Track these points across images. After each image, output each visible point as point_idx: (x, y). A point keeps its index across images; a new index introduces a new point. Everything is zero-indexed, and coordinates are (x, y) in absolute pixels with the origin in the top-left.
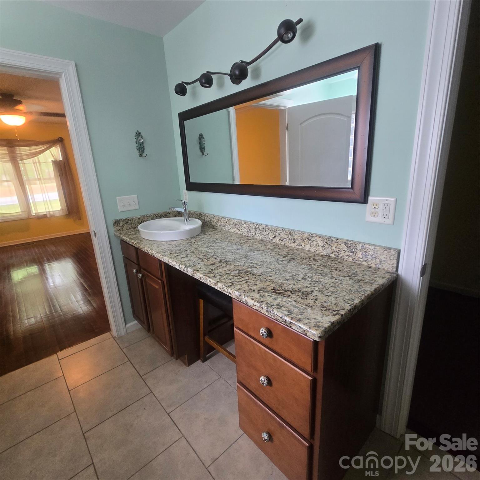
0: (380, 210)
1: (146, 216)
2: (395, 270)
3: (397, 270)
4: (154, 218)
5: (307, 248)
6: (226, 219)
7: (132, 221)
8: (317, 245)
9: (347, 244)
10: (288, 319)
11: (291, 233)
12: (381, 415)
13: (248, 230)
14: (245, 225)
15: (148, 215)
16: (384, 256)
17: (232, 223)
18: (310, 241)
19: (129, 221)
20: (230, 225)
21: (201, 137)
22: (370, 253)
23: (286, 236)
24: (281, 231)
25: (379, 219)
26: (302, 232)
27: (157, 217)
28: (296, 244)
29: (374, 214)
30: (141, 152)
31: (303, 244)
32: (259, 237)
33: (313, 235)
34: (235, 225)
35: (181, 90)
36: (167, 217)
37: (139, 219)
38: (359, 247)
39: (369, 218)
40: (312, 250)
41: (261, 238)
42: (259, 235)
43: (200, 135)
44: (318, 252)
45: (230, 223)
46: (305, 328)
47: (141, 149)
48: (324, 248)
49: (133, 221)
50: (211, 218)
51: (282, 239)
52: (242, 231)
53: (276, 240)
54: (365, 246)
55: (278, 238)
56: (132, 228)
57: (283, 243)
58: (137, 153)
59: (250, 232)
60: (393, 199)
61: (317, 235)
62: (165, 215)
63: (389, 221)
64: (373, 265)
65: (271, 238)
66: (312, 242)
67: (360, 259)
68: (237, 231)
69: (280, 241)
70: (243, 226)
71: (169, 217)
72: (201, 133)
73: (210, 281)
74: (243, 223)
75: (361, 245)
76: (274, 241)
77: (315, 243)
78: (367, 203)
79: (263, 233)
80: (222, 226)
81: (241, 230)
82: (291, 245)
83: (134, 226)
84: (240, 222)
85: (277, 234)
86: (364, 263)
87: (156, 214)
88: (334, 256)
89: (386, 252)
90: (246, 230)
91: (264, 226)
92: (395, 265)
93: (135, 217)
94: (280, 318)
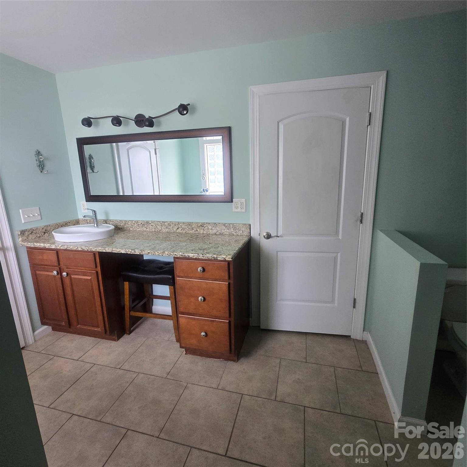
0: (239, 206)
1: (49, 226)
2: (249, 234)
3: (250, 235)
4: (56, 227)
5: (202, 232)
6: (134, 221)
7: (36, 231)
8: (208, 229)
9: (225, 225)
10: (215, 256)
11: (190, 224)
12: (251, 318)
13: (155, 227)
14: (152, 224)
15: (50, 225)
16: (244, 228)
17: (140, 223)
18: (203, 227)
19: (34, 231)
20: (138, 226)
21: (91, 158)
22: (237, 228)
23: (186, 227)
24: (182, 224)
25: (239, 210)
26: (197, 223)
27: (58, 226)
28: (194, 231)
29: (237, 208)
30: (41, 168)
31: (199, 230)
32: (165, 231)
33: (205, 223)
34: (143, 225)
35: (87, 122)
36: (68, 226)
37: (43, 228)
38: (231, 226)
39: (234, 210)
40: (205, 232)
41: (166, 231)
42: (165, 229)
43: (89, 156)
44: (208, 233)
45: (138, 224)
46: (224, 257)
47: (41, 166)
48: (212, 230)
49: (38, 231)
50: (117, 223)
51: (183, 229)
52: (151, 228)
53: (179, 230)
54: (234, 225)
55: (180, 229)
56: (37, 237)
57: (184, 232)
58: (37, 169)
59: (157, 228)
60: (244, 200)
61: (207, 223)
62: (66, 224)
63: (244, 210)
64: (239, 234)
65: (175, 230)
66: (204, 227)
67: (232, 232)
68: (145, 229)
69: (182, 230)
70: (150, 225)
71: (69, 226)
72: (90, 154)
73: (158, 252)
74: (150, 223)
75: (232, 224)
76: (177, 232)
77: (206, 228)
78: (233, 202)
79: (168, 227)
80: (129, 228)
81: (148, 228)
82: (190, 232)
83: (38, 235)
84: (147, 222)
85: (180, 226)
86: (235, 234)
87: (57, 224)
88: (218, 233)
89: (244, 226)
90: (153, 227)
91: (169, 222)
92: (249, 232)
93: (39, 227)
94: (211, 257)
